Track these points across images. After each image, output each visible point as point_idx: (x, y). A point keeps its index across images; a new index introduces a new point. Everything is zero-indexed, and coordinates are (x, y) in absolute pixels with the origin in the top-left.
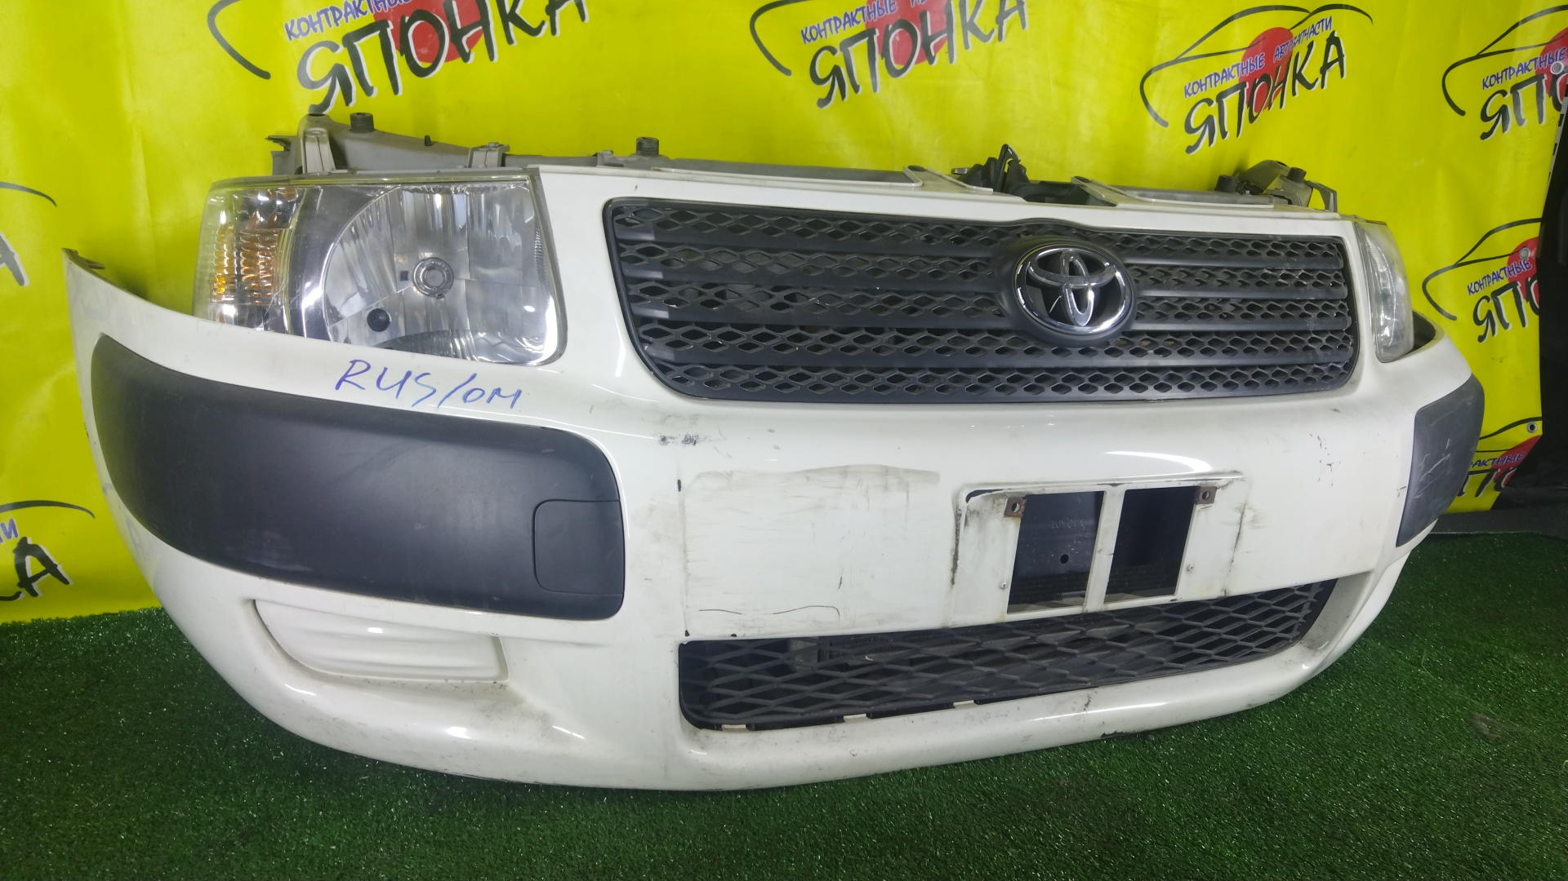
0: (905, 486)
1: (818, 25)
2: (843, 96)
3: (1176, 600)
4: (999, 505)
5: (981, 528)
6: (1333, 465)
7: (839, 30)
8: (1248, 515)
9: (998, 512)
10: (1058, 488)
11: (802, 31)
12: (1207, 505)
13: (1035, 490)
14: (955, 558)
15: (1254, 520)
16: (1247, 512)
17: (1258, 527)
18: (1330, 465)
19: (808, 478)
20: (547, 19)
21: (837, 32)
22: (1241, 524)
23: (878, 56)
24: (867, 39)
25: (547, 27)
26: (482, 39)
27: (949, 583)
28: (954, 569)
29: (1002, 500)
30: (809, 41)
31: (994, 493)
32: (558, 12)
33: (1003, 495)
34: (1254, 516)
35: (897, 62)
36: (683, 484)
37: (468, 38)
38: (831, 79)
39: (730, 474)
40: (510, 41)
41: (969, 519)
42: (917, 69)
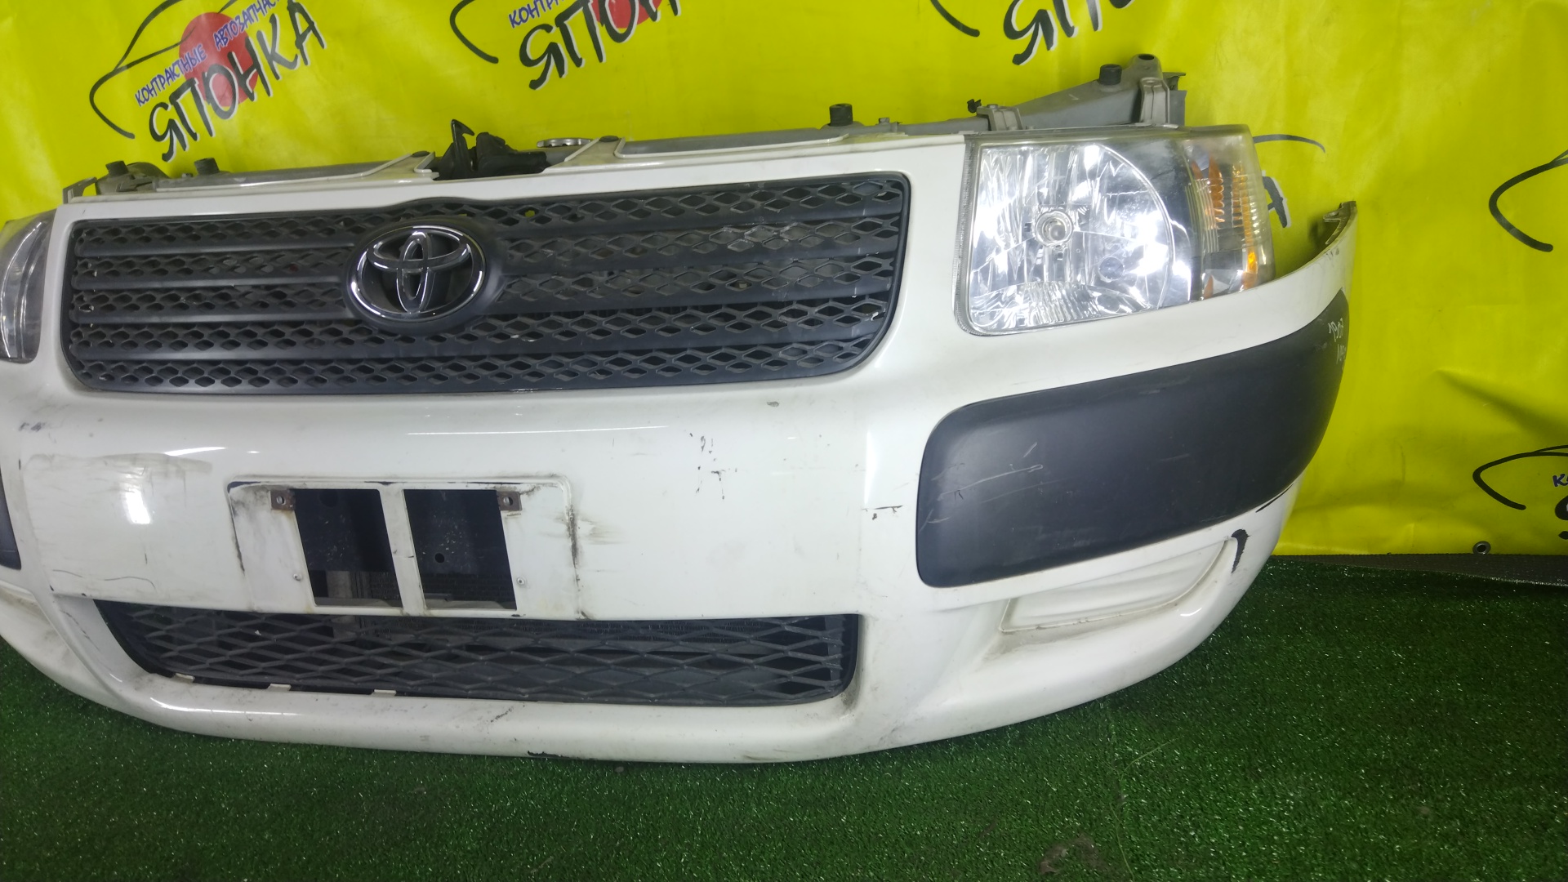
0: (181, 473)
1: (528, 5)
2: (561, 71)
3: (518, 616)
4: (262, 497)
5: (252, 518)
6: (723, 474)
7: (551, 6)
8: (583, 529)
9: (264, 504)
10: (321, 484)
11: (510, 16)
12: (514, 513)
13: (297, 485)
14: (238, 547)
15: (595, 534)
16: (579, 523)
17: (605, 543)
18: (718, 472)
19: (106, 464)
20: (298, 51)
21: (550, 8)
22: (573, 536)
23: (597, 24)
24: (581, 9)
25: (300, 58)
26: (259, 80)
27: (240, 569)
28: (240, 556)
29: (263, 493)
30: (519, 24)
31: (252, 485)
32: (304, 44)
33: (263, 488)
34: (594, 529)
35: (619, 26)
36: (22, 464)
37: (250, 81)
38: (546, 58)
39: (53, 457)
40: (277, 77)
41: (236, 509)
42: (641, 30)
